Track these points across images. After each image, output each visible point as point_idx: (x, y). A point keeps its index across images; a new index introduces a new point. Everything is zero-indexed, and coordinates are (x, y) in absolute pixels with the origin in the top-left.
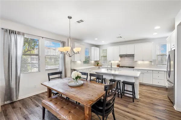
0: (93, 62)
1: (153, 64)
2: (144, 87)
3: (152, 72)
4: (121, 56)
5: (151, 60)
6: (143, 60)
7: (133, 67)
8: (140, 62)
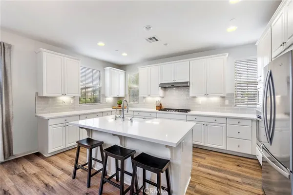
0: (110, 99)
1: (227, 102)
2: (207, 157)
3: (224, 121)
4: (165, 87)
5: (223, 95)
6: (207, 95)
7: (187, 111)
8: (201, 100)
